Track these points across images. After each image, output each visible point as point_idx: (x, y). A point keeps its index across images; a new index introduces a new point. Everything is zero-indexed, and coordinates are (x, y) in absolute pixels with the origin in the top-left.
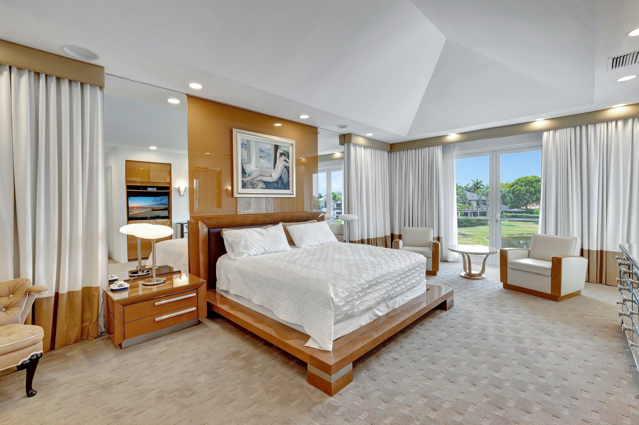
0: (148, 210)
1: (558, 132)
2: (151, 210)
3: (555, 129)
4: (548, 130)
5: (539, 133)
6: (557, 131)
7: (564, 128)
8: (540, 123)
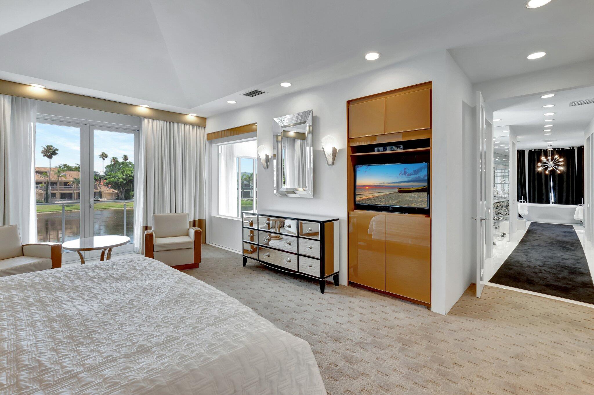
0: (391, 191)
1: (156, 122)
2: (397, 191)
3: (153, 119)
4: (148, 118)
5: (140, 118)
6: (154, 121)
7: (160, 120)
8: (143, 109)
